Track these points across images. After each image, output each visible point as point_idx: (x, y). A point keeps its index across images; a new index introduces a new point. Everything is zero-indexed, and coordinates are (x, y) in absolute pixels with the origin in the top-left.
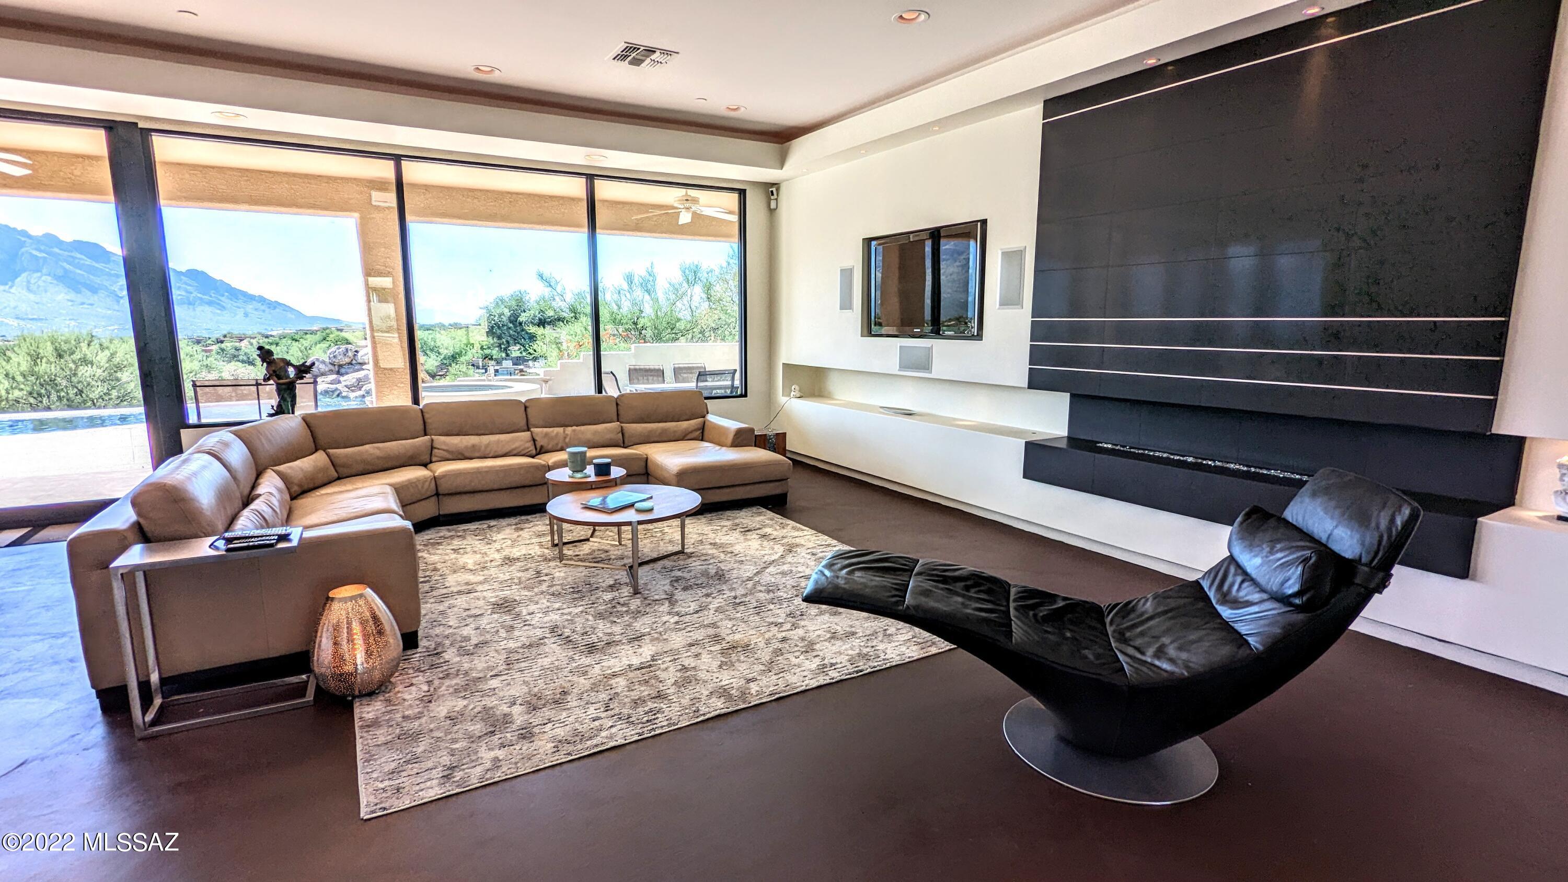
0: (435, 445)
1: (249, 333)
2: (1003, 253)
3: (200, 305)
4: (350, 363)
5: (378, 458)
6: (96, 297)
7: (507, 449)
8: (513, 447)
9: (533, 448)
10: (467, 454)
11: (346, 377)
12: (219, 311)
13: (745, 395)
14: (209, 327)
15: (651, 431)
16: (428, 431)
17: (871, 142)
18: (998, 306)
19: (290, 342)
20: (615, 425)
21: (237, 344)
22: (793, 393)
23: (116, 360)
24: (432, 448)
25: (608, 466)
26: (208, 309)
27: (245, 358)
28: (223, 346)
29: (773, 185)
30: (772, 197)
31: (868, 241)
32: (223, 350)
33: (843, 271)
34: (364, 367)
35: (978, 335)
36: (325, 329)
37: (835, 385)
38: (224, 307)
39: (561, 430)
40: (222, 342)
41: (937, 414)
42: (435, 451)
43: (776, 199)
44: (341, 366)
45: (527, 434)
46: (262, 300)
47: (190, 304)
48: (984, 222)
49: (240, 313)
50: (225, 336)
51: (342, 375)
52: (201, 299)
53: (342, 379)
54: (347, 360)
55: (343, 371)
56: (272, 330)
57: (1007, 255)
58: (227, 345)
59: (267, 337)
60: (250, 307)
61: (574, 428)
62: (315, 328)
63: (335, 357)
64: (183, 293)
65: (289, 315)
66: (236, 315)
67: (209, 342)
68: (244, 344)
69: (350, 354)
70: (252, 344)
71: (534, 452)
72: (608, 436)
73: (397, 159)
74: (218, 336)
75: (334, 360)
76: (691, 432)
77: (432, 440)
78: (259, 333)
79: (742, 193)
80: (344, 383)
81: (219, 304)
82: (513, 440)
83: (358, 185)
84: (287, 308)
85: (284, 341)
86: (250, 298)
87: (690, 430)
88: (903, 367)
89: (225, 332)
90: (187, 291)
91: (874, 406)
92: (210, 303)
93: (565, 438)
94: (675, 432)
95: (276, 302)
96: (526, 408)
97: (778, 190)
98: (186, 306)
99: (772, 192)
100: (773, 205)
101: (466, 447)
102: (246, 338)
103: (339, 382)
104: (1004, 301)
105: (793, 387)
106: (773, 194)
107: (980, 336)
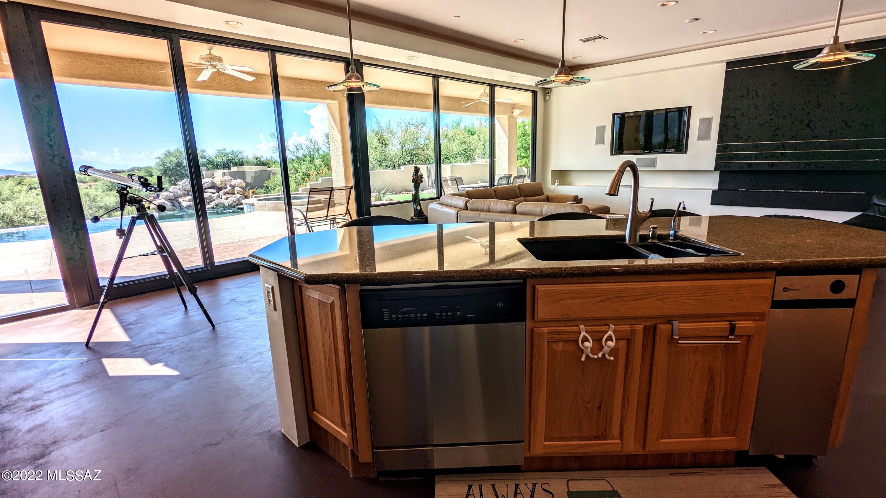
2: (700, 119)
18: (696, 139)
22: (556, 184)
29: (548, 89)
30: (547, 95)
31: (614, 115)
33: (598, 128)
35: (684, 151)
43: (549, 96)
48: (690, 108)
57: (702, 120)
75: (186, 187)
79: (534, 93)
97: (551, 91)
100: (547, 98)
104: (700, 138)
105: (557, 181)
106: (548, 93)
107: (686, 152)
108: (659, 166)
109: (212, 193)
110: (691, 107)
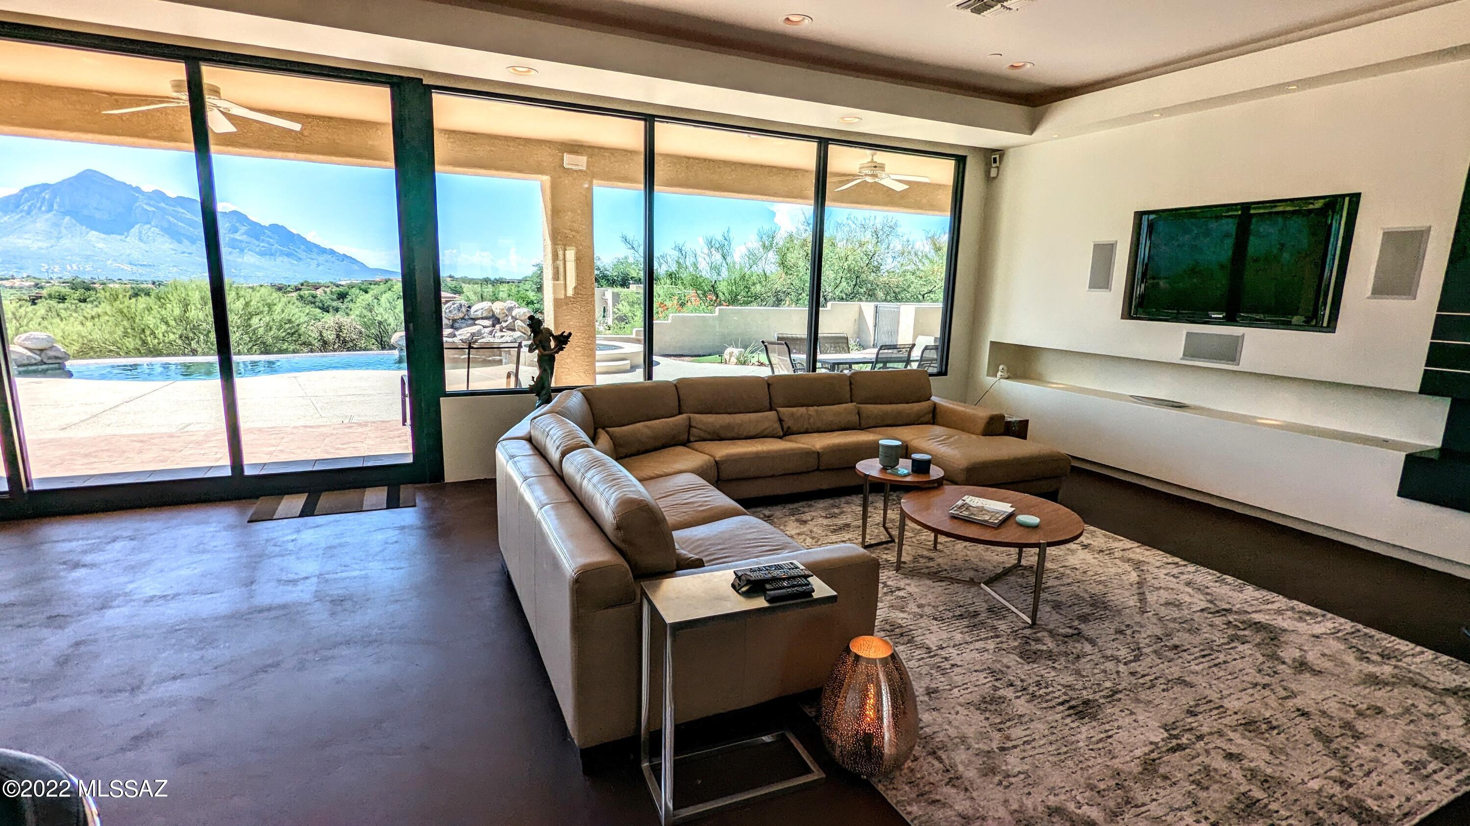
0: (693, 424)
1: (322, 282)
2: (1384, 234)
3: (280, 255)
4: (463, 318)
5: (649, 438)
6: (194, 247)
7: (759, 429)
8: (763, 427)
9: (780, 429)
10: (723, 436)
11: (460, 332)
12: (295, 262)
13: (945, 374)
14: (287, 275)
15: (886, 414)
16: (684, 408)
17: (1187, 104)
18: (1369, 293)
19: (358, 291)
20: (850, 406)
21: (313, 292)
22: (999, 374)
23: (251, 309)
24: (690, 426)
25: (928, 463)
26: (286, 259)
27: (321, 305)
28: (302, 293)
29: (994, 151)
30: (994, 165)
31: (1140, 215)
32: (301, 297)
33: (1098, 247)
34: (477, 322)
35: (1328, 326)
36: (387, 281)
37: (1047, 366)
38: (300, 259)
39: (803, 410)
40: (300, 289)
41: (1215, 408)
42: (693, 430)
43: (998, 167)
44: (454, 321)
45: (772, 414)
46: (332, 252)
47: (272, 255)
48: (1355, 198)
49: (314, 264)
50: (302, 285)
51: (457, 329)
52: (281, 251)
53: (457, 333)
54: (461, 315)
55: (457, 325)
56: (340, 280)
57: (1392, 236)
58: (305, 293)
59: (338, 286)
60: (322, 258)
61: (816, 408)
62: (378, 279)
63: (450, 312)
64: (266, 245)
65: (356, 267)
66: (310, 265)
67: (289, 289)
68: (319, 292)
69: (464, 309)
70: (325, 293)
71: (781, 434)
72: (848, 418)
73: (649, 120)
74: (296, 284)
75: (449, 314)
76: (924, 415)
77: (690, 418)
78: (332, 283)
79: (961, 161)
80: (459, 337)
81: (295, 256)
82: (761, 420)
83: (550, 148)
84: (353, 261)
85: (353, 290)
86: (323, 251)
87: (922, 413)
88: (1187, 354)
89: (302, 281)
90: (268, 243)
91: (1125, 395)
92: (288, 255)
93: (809, 419)
94: (908, 415)
95: (344, 255)
96: (769, 385)
97: (1001, 157)
98: (268, 257)
99: (995, 159)
100: (993, 173)
101: (721, 427)
102: (320, 287)
103: (455, 336)
104: (1381, 290)
105: (1001, 367)
106: (995, 162)
107: (1331, 327)
108: (1248, 360)
109: (484, 327)
110: (1358, 195)
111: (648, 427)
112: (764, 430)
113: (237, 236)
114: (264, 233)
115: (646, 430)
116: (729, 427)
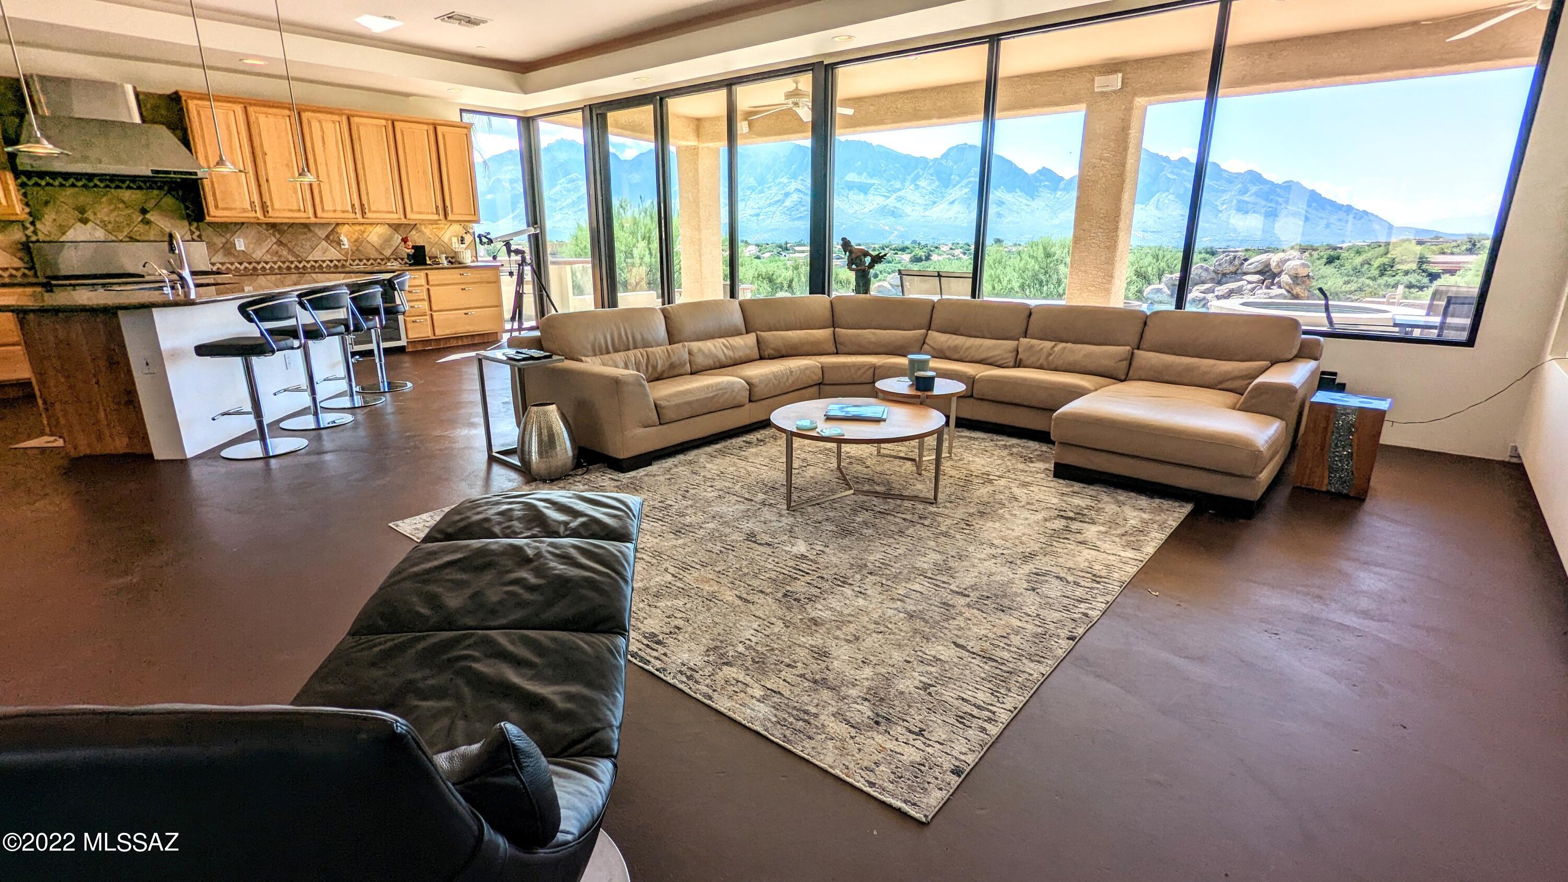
4: (1235, 273)
5: (870, 343)
8: (990, 355)
13: (1470, 344)
15: (1168, 367)
39: (1048, 344)
42: (925, 346)
45: (1011, 343)
54: (1232, 269)
63: (1220, 265)
72: (1105, 362)
76: (1234, 378)
82: (994, 347)
87: (1232, 375)
93: (1050, 354)
94: (1206, 373)
101: (949, 347)
111: (874, 333)
112: (992, 357)
113: (1246, 198)
114: (1275, 192)
115: (871, 336)
116: (956, 348)
